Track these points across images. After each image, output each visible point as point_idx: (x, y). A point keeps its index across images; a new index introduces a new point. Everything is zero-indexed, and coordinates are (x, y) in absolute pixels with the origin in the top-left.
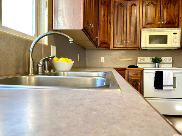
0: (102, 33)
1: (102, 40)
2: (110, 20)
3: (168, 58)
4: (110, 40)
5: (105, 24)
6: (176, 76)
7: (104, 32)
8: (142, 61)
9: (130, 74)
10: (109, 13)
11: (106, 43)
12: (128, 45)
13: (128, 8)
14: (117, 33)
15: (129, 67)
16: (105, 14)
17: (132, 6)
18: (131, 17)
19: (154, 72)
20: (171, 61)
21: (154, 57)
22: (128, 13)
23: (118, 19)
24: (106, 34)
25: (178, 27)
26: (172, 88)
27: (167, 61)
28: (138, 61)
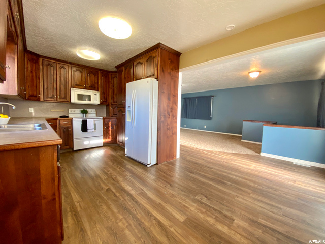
0: (30, 87)
1: (31, 93)
2: (39, 76)
3: (93, 110)
4: (39, 94)
5: (32, 80)
6: (96, 122)
7: (32, 86)
8: (73, 112)
9: (61, 123)
10: (38, 69)
11: (36, 96)
12: (58, 99)
13: (58, 69)
14: (47, 88)
15: (61, 117)
16: (32, 69)
17: (61, 68)
18: (60, 77)
19: (81, 120)
20: (95, 112)
21: (82, 110)
22: (58, 73)
23: (47, 77)
24: (35, 88)
25: (98, 90)
26: (93, 130)
27: (93, 113)
28: (70, 112)
